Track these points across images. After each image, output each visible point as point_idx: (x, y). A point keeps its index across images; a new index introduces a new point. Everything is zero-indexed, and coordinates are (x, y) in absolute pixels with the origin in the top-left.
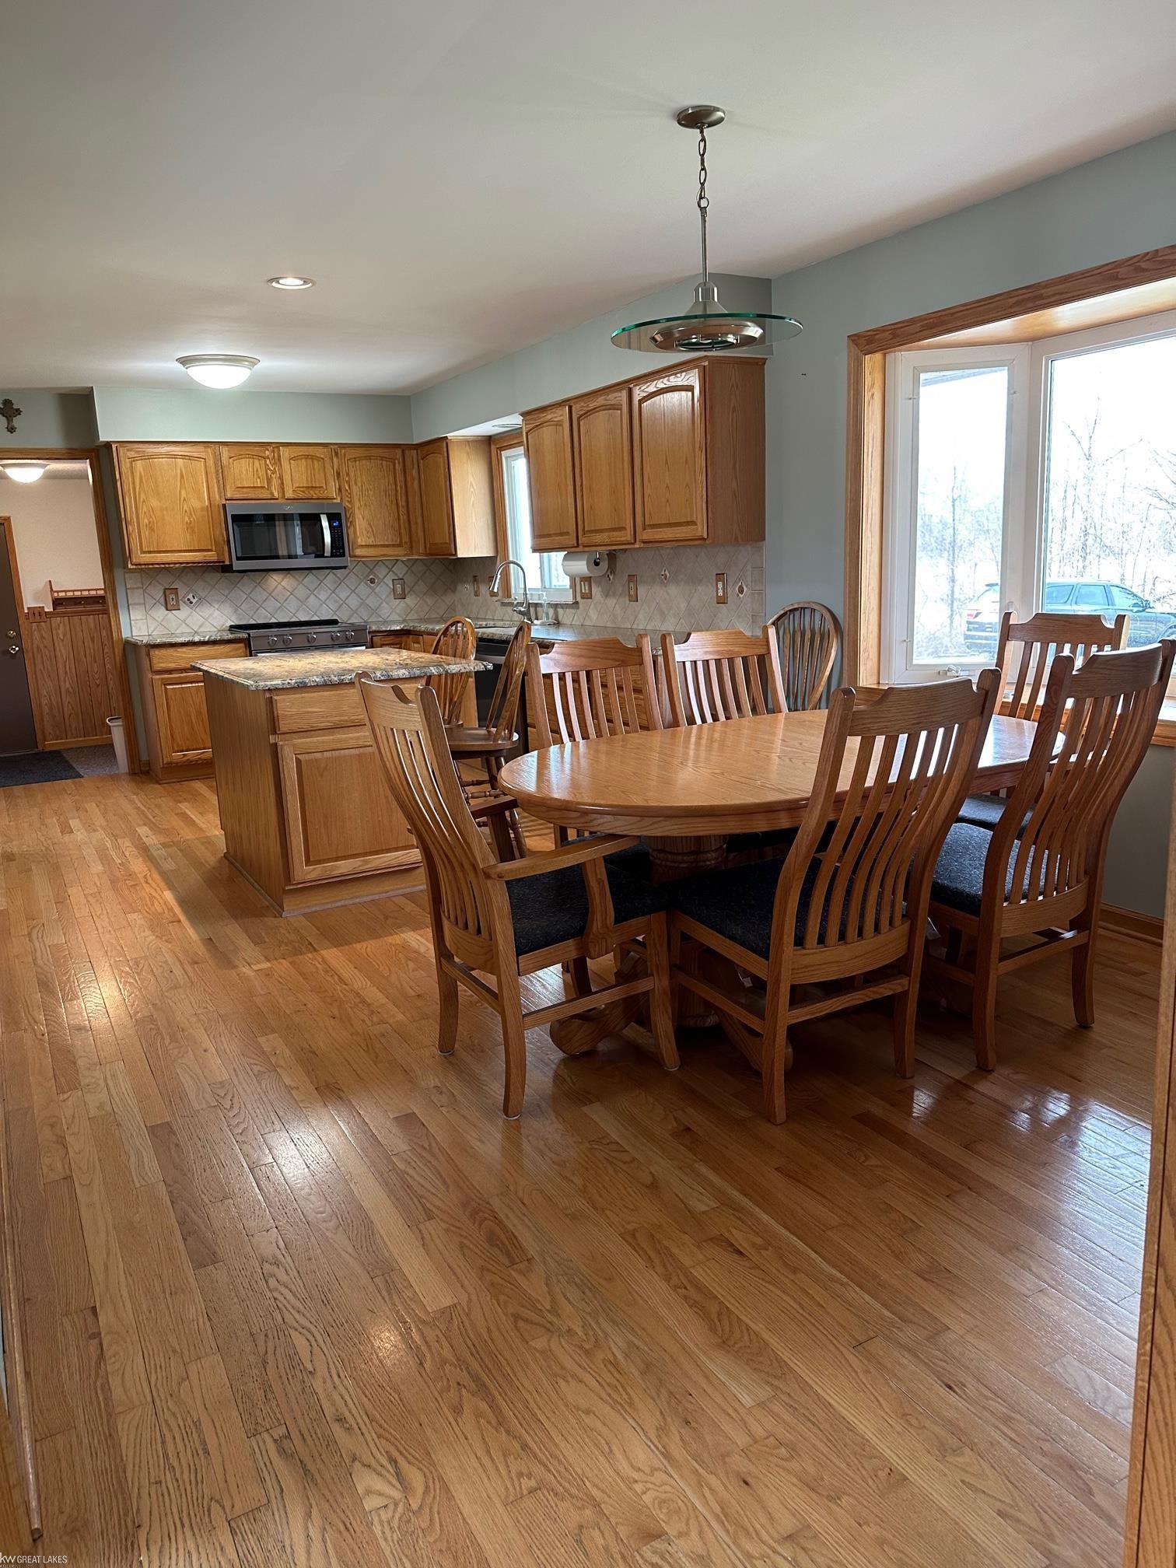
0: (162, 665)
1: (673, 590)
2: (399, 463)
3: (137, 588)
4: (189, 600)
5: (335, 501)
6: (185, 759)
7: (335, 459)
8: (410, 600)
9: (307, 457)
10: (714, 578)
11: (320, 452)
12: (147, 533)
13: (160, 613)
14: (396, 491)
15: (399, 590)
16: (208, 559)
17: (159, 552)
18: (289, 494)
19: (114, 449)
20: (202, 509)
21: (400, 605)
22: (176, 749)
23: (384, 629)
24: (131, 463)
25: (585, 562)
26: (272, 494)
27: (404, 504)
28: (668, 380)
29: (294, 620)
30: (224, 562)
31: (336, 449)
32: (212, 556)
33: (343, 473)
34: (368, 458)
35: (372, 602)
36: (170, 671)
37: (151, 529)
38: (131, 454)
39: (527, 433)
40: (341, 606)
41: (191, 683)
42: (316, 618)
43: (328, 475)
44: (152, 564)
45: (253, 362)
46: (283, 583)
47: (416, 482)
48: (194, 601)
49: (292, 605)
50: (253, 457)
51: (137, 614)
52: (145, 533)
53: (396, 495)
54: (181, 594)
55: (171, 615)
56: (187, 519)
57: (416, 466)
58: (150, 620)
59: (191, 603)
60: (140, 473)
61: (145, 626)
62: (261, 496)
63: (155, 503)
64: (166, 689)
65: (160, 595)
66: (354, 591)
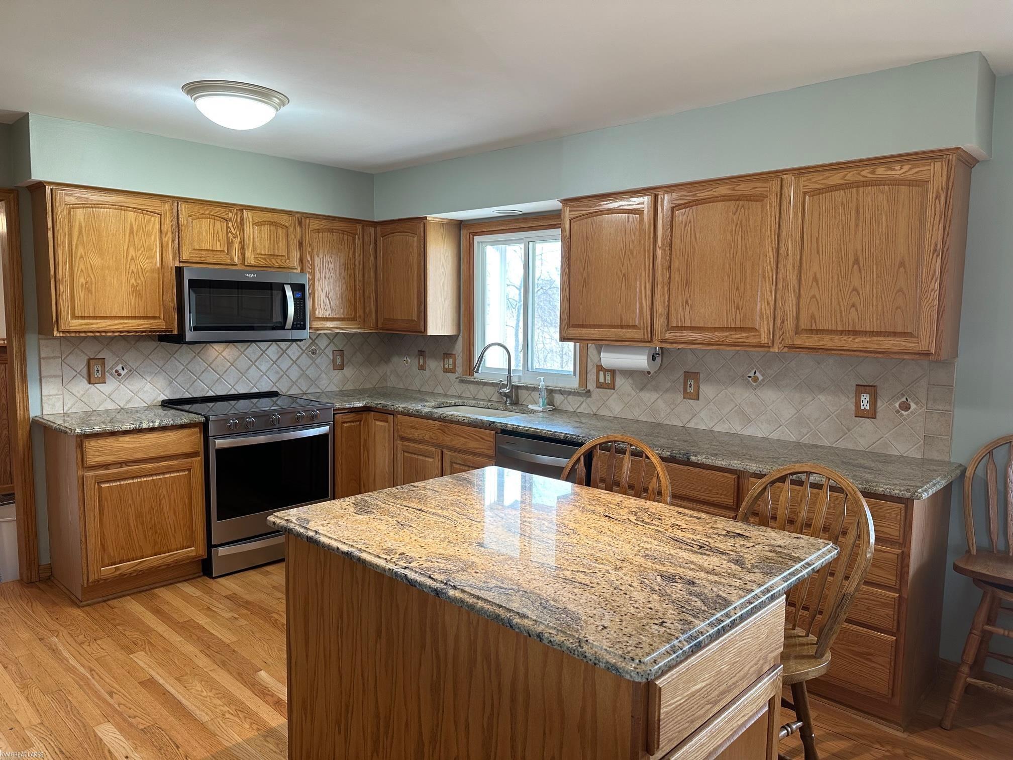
0: (97, 459)
1: (769, 395)
2: (359, 239)
3: (54, 358)
4: (117, 371)
5: (295, 271)
6: (118, 573)
7: (298, 229)
8: (348, 372)
9: (271, 223)
10: (854, 388)
11: (284, 220)
12: (82, 295)
13: (81, 386)
14: (355, 265)
15: (339, 361)
16: (155, 327)
17: (95, 318)
18: (250, 260)
19: (48, 191)
20: (153, 270)
21: (337, 375)
22: (107, 562)
23: (347, 406)
24: (69, 210)
25: (646, 357)
26: (232, 259)
27: (361, 278)
28: (873, 172)
29: (233, 392)
30: (172, 331)
31: (302, 218)
32: (159, 325)
33: (306, 244)
34: (331, 231)
35: (312, 372)
36: (106, 466)
37: (89, 290)
38: (72, 200)
39: (570, 220)
40: (281, 377)
41: (133, 478)
42: (255, 390)
43: (291, 243)
44: (85, 332)
45: (284, 101)
46: (224, 354)
47: (372, 259)
48: (123, 373)
49: (232, 376)
50: (214, 217)
51: (51, 389)
52: (80, 294)
53: (354, 269)
54: (109, 364)
55: (93, 389)
56: (133, 281)
57: (373, 242)
58: (67, 396)
59: (119, 375)
60: (80, 224)
61: (61, 402)
62: (219, 261)
63: (96, 261)
64: (100, 488)
65: (82, 366)
66: (295, 362)
